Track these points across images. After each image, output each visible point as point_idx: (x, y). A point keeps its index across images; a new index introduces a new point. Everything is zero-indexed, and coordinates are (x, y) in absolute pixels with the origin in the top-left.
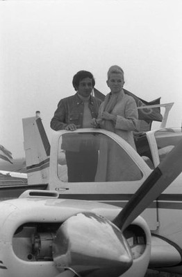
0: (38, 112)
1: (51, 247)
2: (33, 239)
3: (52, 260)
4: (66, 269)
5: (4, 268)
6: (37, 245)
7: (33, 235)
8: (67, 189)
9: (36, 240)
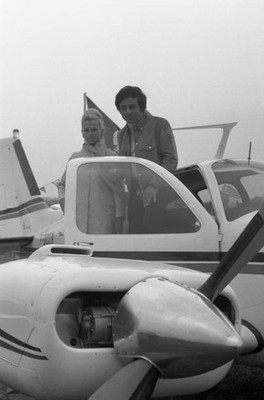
0: (16, 131)
1: (110, 327)
2: (80, 317)
3: (112, 346)
4: (135, 359)
5: (44, 358)
6: (87, 325)
7: (80, 310)
8: (92, 244)
9: (87, 317)
